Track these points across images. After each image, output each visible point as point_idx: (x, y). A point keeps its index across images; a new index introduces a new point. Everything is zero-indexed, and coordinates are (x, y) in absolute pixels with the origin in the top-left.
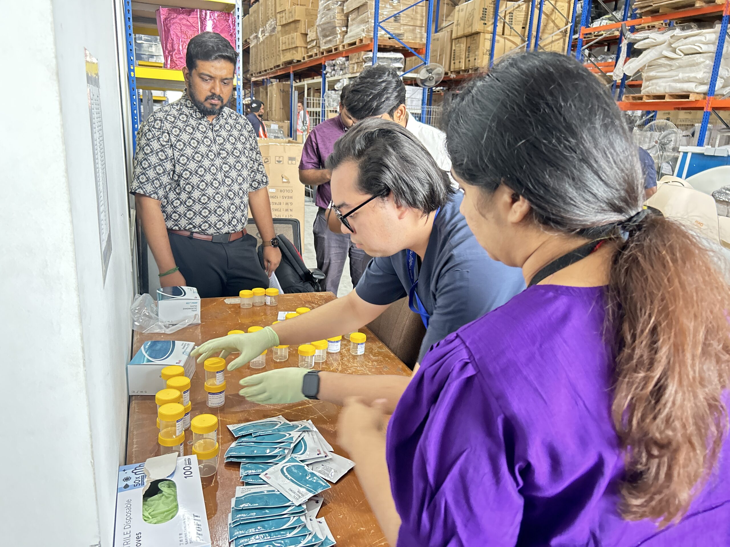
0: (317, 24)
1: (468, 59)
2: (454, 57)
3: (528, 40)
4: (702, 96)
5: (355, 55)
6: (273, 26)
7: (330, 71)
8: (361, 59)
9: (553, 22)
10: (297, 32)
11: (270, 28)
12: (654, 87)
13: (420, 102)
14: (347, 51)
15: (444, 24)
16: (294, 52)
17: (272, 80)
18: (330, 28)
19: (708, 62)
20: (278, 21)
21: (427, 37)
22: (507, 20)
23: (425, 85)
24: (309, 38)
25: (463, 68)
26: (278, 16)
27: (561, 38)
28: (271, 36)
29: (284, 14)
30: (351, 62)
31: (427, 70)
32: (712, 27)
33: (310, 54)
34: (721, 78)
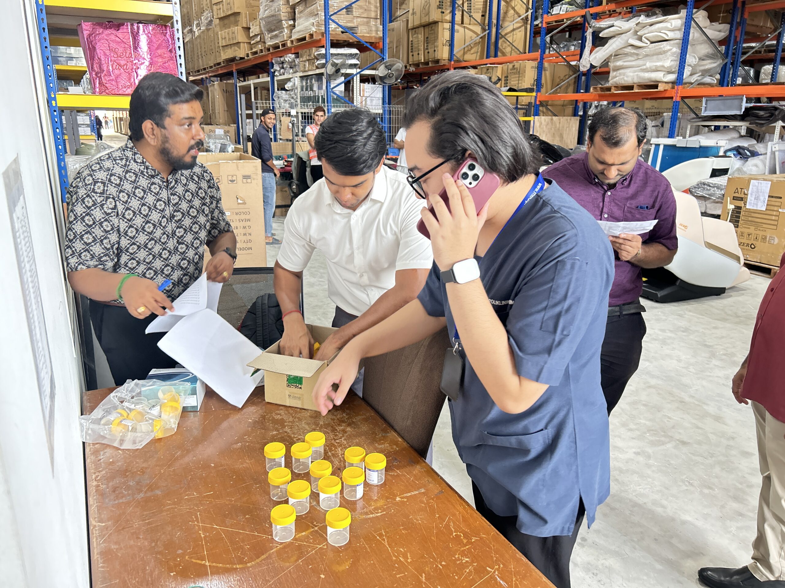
0: (260, 17)
1: (427, 51)
2: (412, 49)
3: (489, 29)
4: (670, 85)
5: (306, 52)
6: (209, 19)
7: (278, 69)
8: (312, 56)
9: (513, 8)
10: (237, 26)
11: (206, 21)
12: (622, 77)
13: (381, 102)
14: (296, 47)
15: (399, 13)
16: (236, 48)
17: (212, 79)
18: (275, 22)
19: (674, 50)
20: (215, 13)
21: (383, 30)
22: (466, 8)
23: (386, 83)
24: (252, 32)
25: (423, 61)
26: (215, 7)
27: (522, 26)
28: (208, 30)
29: (221, 5)
30: (301, 59)
31: (386, 67)
32: (676, 12)
33: (254, 50)
34: (688, 65)
